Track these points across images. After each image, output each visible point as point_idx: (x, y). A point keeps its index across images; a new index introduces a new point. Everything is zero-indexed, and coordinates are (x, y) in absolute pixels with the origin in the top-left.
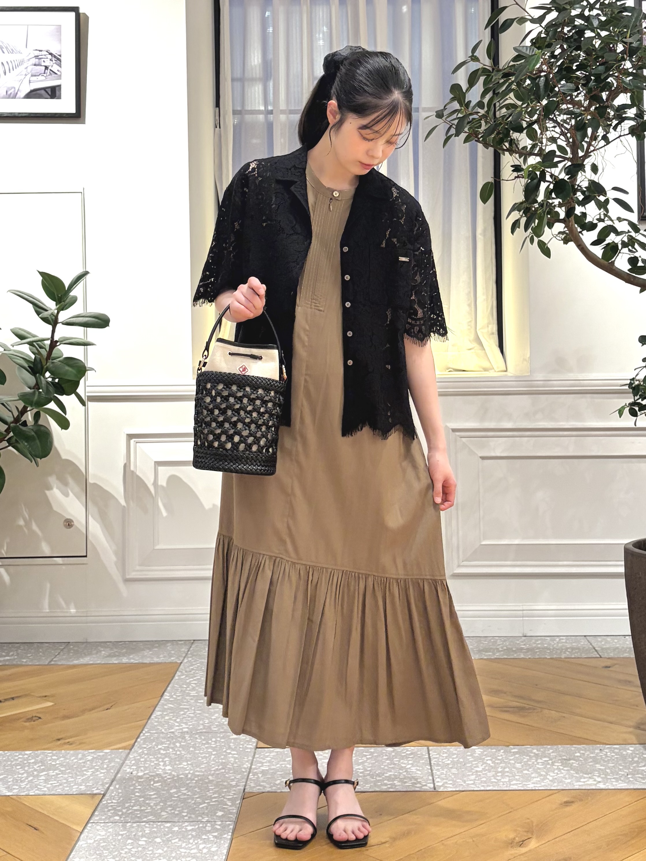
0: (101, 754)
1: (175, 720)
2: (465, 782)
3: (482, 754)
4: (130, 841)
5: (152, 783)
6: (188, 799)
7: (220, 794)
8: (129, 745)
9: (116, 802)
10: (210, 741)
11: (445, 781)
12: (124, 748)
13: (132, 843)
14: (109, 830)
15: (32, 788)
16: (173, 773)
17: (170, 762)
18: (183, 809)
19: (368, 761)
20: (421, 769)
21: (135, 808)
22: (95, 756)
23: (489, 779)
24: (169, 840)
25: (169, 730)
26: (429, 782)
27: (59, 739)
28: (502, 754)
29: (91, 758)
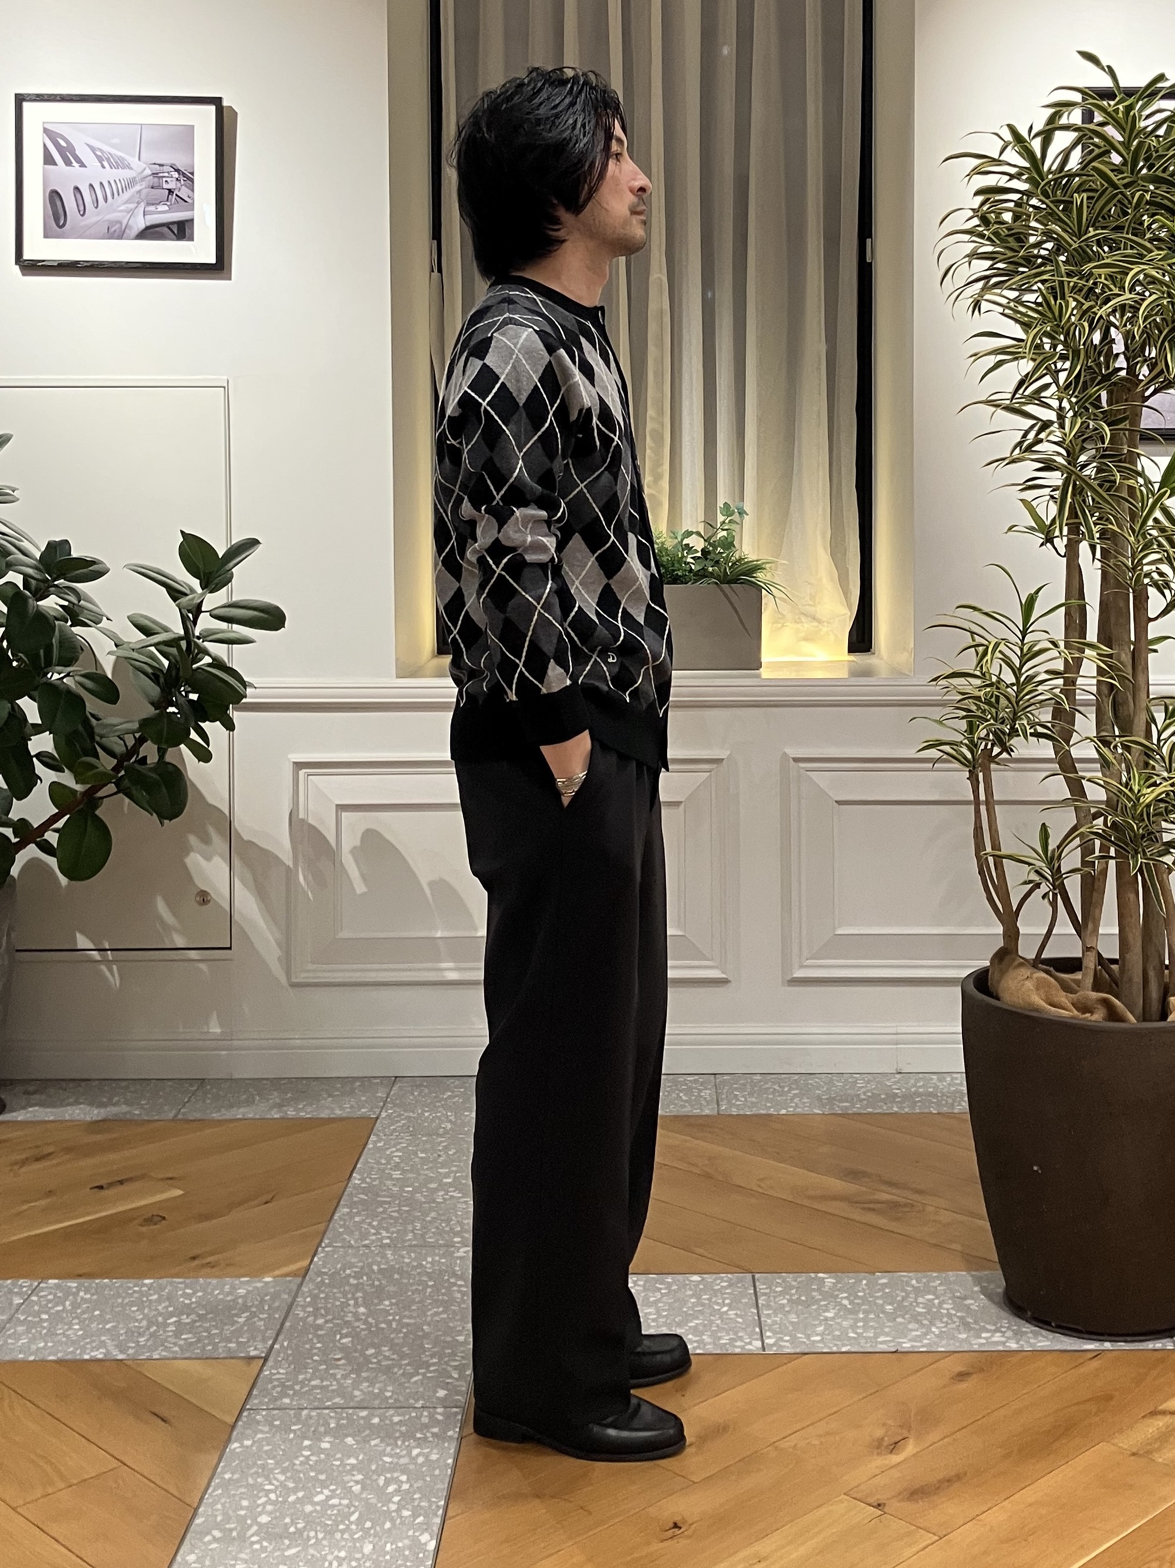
0: (259, 1285)
1: (370, 1224)
2: (809, 1338)
3: (834, 1288)
4: (307, 1443)
5: (338, 1337)
6: (394, 1366)
7: (441, 1359)
8: (301, 1268)
9: (284, 1371)
10: (424, 1263)
11: (779, 1336)
12: (294, 1274)
13: (310, 1445)
14: (276, 1423)
15: (155, 1347)
16: (370, 1320)
17: (364, 1298)
18: (386, 1385)
19: (665, 1299)
20: (743, 1313)
21: (313, 1383)
22: (250, 1289)
23: (844, 1332)
24: (366, 1440)
25: (362, 1241)
26: (756, 1337)
27: (194, 1258)
28: (864, 1287)
29: (245, 1291)
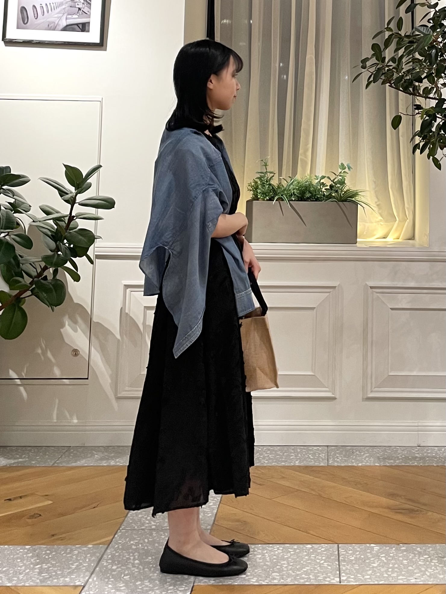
0: (85, 549)
1: (146, 519)
2: (364, 576)
3: (378, 552)
5: (123, 575)
8: (109, 540)
9: (93, 593)
11: (348, 575)
12: (104, 543)
15: (27, 580)
16: (140, 567)
19: (291, 557)
20: (331, 564)
22: (80, 551)
23: (382, 574)
25: (141, 527)
26: (336, 576)
27: (53, 535)
28: (394, 551)
29: (77, 552)
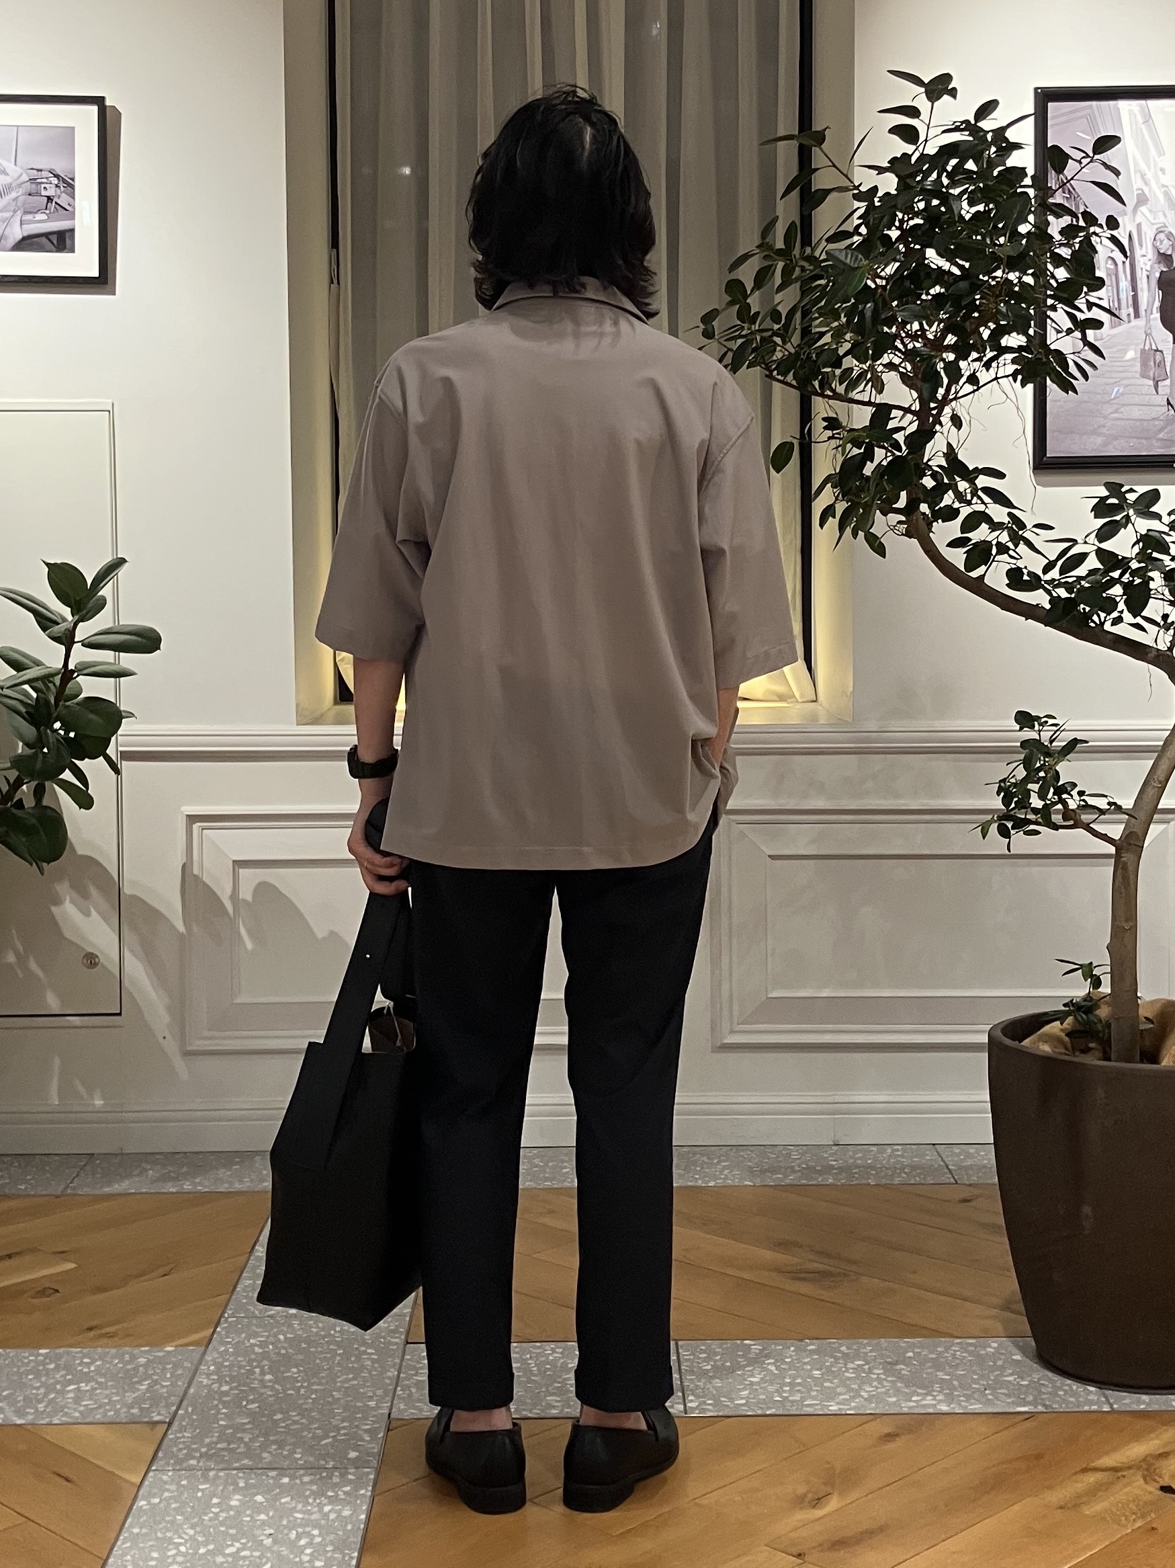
0: (160, 1354)
3: (760, 1354)
4: (215, 1500)
6: (302, 1430)
7: (351, 1422)
8: (204, 1338)
9: (190, 1435)
10: (332, 1332)
11: (700, 1400)
12: (196, 1343)
13: (219, 1503)
14: (183, 1483)
15: (55, 1412)
16: (276, 1386)
17: (270, 1366)
18: (295, 1448)
21: (219, 1446)
22: (151, 1358)
23: (770, 1396)
24: (276, 1498)
27: (91, 1329)
28: (794, 1353)
29: (145, 1360)
